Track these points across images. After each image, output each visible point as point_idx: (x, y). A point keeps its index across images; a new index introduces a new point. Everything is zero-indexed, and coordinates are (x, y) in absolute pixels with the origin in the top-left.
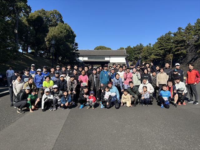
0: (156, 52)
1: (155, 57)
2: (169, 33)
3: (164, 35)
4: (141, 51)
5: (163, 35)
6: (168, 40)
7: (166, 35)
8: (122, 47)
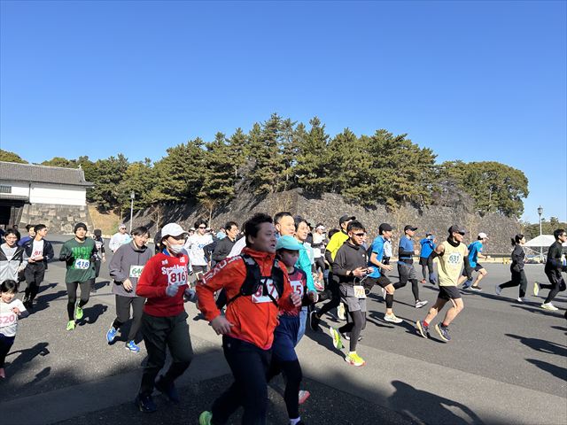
0: (167, 183)
1: (162, 196)
2: (198, 143)
3: (186, 144)
4: (122, 176)
5: (183, 145)
6: (195, 158)
7: (190, 144)
8: (60, 157)
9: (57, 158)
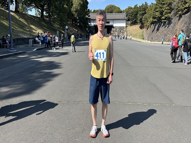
8: (130, 6)
9: (129, 7)
